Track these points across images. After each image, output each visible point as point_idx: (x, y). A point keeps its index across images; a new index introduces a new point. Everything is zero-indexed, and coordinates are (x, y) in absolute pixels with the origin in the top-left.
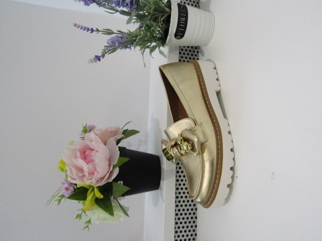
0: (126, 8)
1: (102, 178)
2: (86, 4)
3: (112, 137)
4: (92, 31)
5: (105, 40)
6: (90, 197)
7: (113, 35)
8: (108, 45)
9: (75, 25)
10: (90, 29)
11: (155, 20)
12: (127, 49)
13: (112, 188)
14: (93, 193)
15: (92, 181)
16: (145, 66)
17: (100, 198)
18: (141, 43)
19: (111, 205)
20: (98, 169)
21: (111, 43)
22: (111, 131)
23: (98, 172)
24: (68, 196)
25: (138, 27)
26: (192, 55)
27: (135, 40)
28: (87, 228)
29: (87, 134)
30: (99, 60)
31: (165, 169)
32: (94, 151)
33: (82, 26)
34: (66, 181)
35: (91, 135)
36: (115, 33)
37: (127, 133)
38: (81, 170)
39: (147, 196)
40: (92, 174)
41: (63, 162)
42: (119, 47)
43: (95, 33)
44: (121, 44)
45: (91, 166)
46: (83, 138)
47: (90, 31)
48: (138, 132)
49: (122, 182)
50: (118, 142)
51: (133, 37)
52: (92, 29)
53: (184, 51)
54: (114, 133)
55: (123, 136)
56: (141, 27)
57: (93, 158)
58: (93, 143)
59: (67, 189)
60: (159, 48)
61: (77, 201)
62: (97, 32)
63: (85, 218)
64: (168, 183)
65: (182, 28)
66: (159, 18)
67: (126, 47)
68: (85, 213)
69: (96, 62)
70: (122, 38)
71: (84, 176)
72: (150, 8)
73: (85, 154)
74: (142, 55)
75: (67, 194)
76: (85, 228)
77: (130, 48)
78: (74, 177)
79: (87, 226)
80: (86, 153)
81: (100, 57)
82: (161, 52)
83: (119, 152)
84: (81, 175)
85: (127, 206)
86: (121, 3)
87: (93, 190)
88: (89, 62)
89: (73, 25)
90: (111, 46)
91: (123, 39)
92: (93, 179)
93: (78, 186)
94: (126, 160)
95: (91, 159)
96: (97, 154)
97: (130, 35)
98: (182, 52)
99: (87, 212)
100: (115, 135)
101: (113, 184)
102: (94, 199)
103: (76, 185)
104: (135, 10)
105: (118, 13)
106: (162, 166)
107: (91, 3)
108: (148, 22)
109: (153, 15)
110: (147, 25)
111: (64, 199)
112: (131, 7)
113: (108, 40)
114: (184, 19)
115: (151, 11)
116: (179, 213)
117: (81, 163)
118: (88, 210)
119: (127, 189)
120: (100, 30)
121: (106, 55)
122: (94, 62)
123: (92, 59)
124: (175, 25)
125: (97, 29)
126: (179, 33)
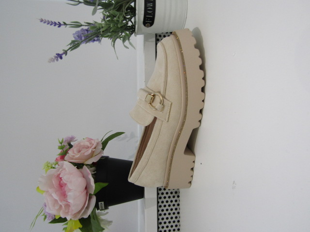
4: (60, 25)
5: (69, 34)
7: (79, 29)
8: (73, 39)
9: (42, 21)
10: (57, 23)
11: (119, 9)
12: (95, 42)
16: (118, 59)
21: (77, 37)
25: (102, 18)
30: (61, 58)
33: (48, 21)
36: (84, 25)
42: (84, 41)
43: (63, 27)
47: (57, 26)
48: (123, 133)
52: (59, 22)
53: (162, 37)
62: (65, 26)
66: (123, 6)
67: (93, 40)
69: (57, 60)
70: (87, 30)
74: (113, 48)
77: (99, 40)
81: (62, 54)
88: (49, 62)
89: (39, 21)
91: (89, 32)
97: (96, 27)
105: (82, 4)
108: (111, 12)
113: (74, 34)
114: (151, 5)
120: (67, 23)
121: (68, 52)
122: (55, 60)
123: (54, 58)
124: (143, 12)
125: (64, 23)
126: (147, 20)
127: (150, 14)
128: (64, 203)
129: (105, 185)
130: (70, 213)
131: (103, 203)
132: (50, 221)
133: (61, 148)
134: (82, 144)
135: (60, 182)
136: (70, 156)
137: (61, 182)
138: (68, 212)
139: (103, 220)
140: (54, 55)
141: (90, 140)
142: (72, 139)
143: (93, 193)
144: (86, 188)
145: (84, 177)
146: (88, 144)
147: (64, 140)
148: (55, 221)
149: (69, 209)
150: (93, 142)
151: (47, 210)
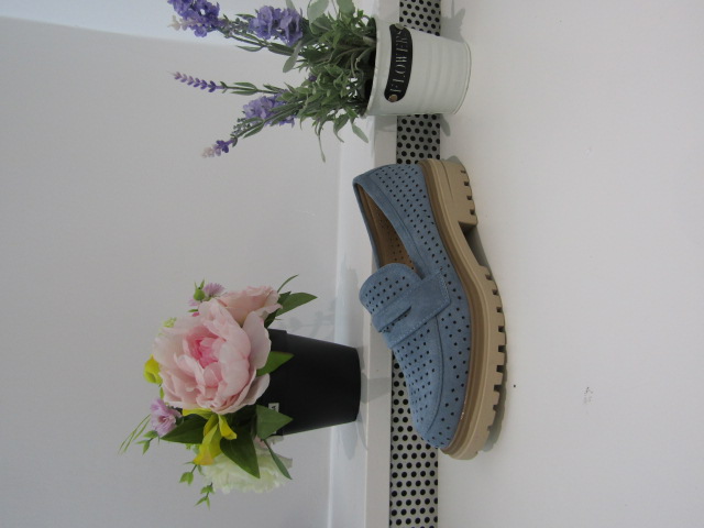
0: (282, 39)
1: (234, 397)
2: (199, 33)
3: (255, 310)
4: (213, 87)
5: (238, 106)
6: (209, 436)
7: (257, 96)
8: (244, 116)
9: (178, 77)
10: (209, 83)
11: (343, 62)
12: (286, 124)
13: (256, 419)
14: (215, 429)
15: (212, 403)
16: (324, 160)
17: (231, 438)
18: (314, 111)
19: (253, 454)
20: (227, 379)
21: (251, 113)
22: (255, 298)
23: (226, 384)
24: (164, 434)
25: (307, 77)
26: (426, 132)
27: (301, 106)
28: (205, 503)
29: (205, 303)
30: (226, 150)
31: (368, 377)
32: (218, 340)
33: (191, 78)
34: (161, 402)
35: (213, 305)
36: (261, 91)
37: (289, 301)
38: (191, 379)
39: (335, 433)
40: (212, 387)
41: (153, 364)
42: (267, 121)
43: (218, 91)
44: (272, 115)
45: (210, 371)
46: (196, 313)
47: (208, 89)
48: (314, 297)
49: (277, 405)
50: (269, 319)
51: (296, 100)
52: (212, 82)
53: (409, 125)
54: (261, 301)
55: (279, 306)
56: (312, 79)
57: (215, 354)
58: (215, 322)
59: (162, 419)
60: (352, 121)
61: (184, 445)
62: (222, 90)
63: (199, 481)
64: (375, 407)
65: (400, 77)
66: (352, 59)
67: (283, 120)
68: (200, 469)
69: (219, 154)
70: (273, 101)
71: (197, 392)
72: (331, 39)
73: (200, 345)
74: (317, 137)
75: (163, 430)
76: (200, 501)
77: (292, 121)
78: (177, 394)
79: (206, 498)
80: (201, 343)
81: (228, 143)
82: (356, 130)
83: (270, 342)
84: (190, 389)
85: (288, 457)
86: (269, 30)
87: (216, 421)
88: (204, 156)
89: (173, 77)
90: (251, 120)
91: (276, 104)
92: (216, 400)
93: (185, 414)
94: (284, 358)
95: (211, 355)
96: (224, 346)
97: (291, 95)
98: (404, 127)
99: (205, 468)
100: (262, 305)
101: (257, 410)
102: (218, 441)
103: (180, 410)
104: (300, 42)
105: (265, 49)
106: (363, 371)
107: (209, 31)
108: (327, 67)
109: (339, 52)
110: (326, 74)
111: (156, 439)
112: (291, 38)
113: (245, 106)
114: (403, 59)
115: (334, 45)
116: (400, 472)
117: (191, 364)
118: (206, 464)
119: (285, 420)
120: (228, 85)
121: (239, 139)
122: (215, 155)
123: (212, 148)
124: (387, 73)
125: (223, 83)
126: (393, 88)
140: (212, 143)
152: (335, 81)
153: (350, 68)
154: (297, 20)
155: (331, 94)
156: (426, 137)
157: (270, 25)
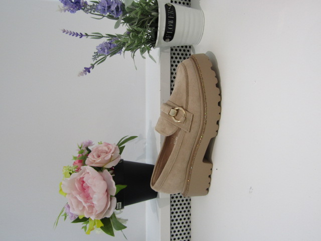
2: (73, 12)
4: (81, 35)
7: (103, 40)
8: (96, 51)
9: (64, 31)
10: (79, 34)
11: (142, 25)
12: (117, 54)
16: (136, 69)
21: (100, 49)
30: (89, 72)
33: (71, 32)
36: (104, 37)
42: (108, 55)
43: (84, 38)
47: (79, 37)
52: (81, 33)
56: (128, 34)
60: (149, 52)
62: (86, 37)
69: (86, 74)
70: (110, 43)
72: (137, 14)
74: (132, 59)
81: (90, 68)
82: (150, 56)
86: (106, 10)
88: (79, 76)
89: (62, 31)
91: (112, 45)
105: (106, 18)
107: (77, 10)
108: (135, 28)
109: (140, 19)
112: (117, 14)
113: (97, 46)
114: (172, 22)
115: (138, 17)
120: (89, 34)
121: (95, 65)
122: (84, 75)
123: (82, 71)
124: (164, 29)
125: (86, 34)
126: (167, 36)
127: (170, 30)
128: (88, 204)
129: (124, 187)
130: (93, 214)
131: (121, 203)
132: (72, 221)
133: (81, 152)
134: (100, 148)
135: (82, 185)
136: (90, 160)
137: (84, 185)
138: (92, 212)
139: (120, 219)
140: (82, 69)
141: (107, 145)
142: (90, 143)
143: (114, 195)
144: (107, 191)
145: (104, 180)
146: (106, 148)
147: (83, 145)
148: (78, 220)
149: (93, 210)
150: (111, 147)
151: (71, 211)
152: (139, 35)
153: (146, 28)
154: (119, 6)
155: (138, 41)
156: (184, 53)
157: (106, 8)
